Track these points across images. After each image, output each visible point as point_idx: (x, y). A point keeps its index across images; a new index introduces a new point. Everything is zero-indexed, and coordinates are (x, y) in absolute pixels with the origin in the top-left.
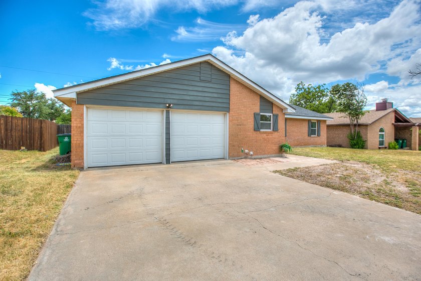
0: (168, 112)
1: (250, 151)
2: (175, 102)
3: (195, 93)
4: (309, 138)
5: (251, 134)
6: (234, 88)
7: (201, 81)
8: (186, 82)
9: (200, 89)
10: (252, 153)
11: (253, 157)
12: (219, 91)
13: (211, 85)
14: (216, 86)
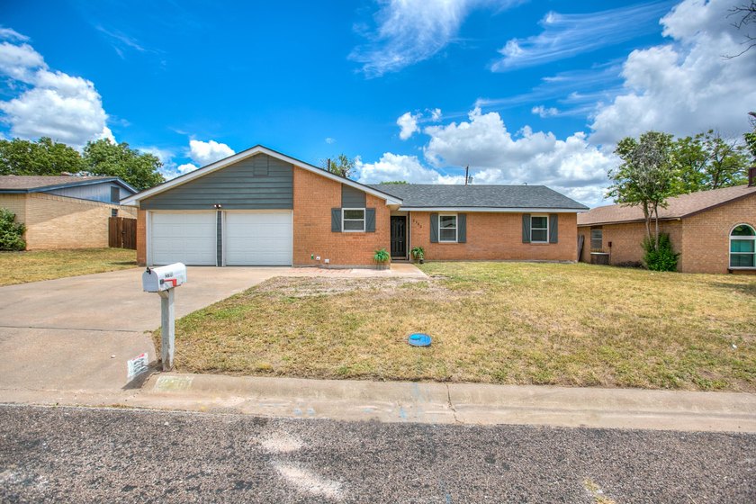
0: (219, 213)
1: (323, 258)
2: (225, 202)
3: (248, 191)
4: (526, 246)
5: (328, 236)
6: (299, 180)
7: (255, 176)
8: (237, 180)
9: (254, 186)
10: (327, 261)
11: (330, 266)
12: (278, 185)
13: (267, 180)
14: (274, 180)
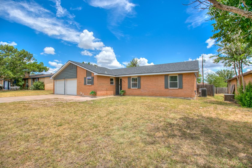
0: (65, 81)
1: (82, 93)
3: (69, 74)
4: (167, 90)
5: (83, 86)
6: (78, 70)
7: (70, 69)
8: (67, 71)
11: (84, 96)
14: (73, 70)
